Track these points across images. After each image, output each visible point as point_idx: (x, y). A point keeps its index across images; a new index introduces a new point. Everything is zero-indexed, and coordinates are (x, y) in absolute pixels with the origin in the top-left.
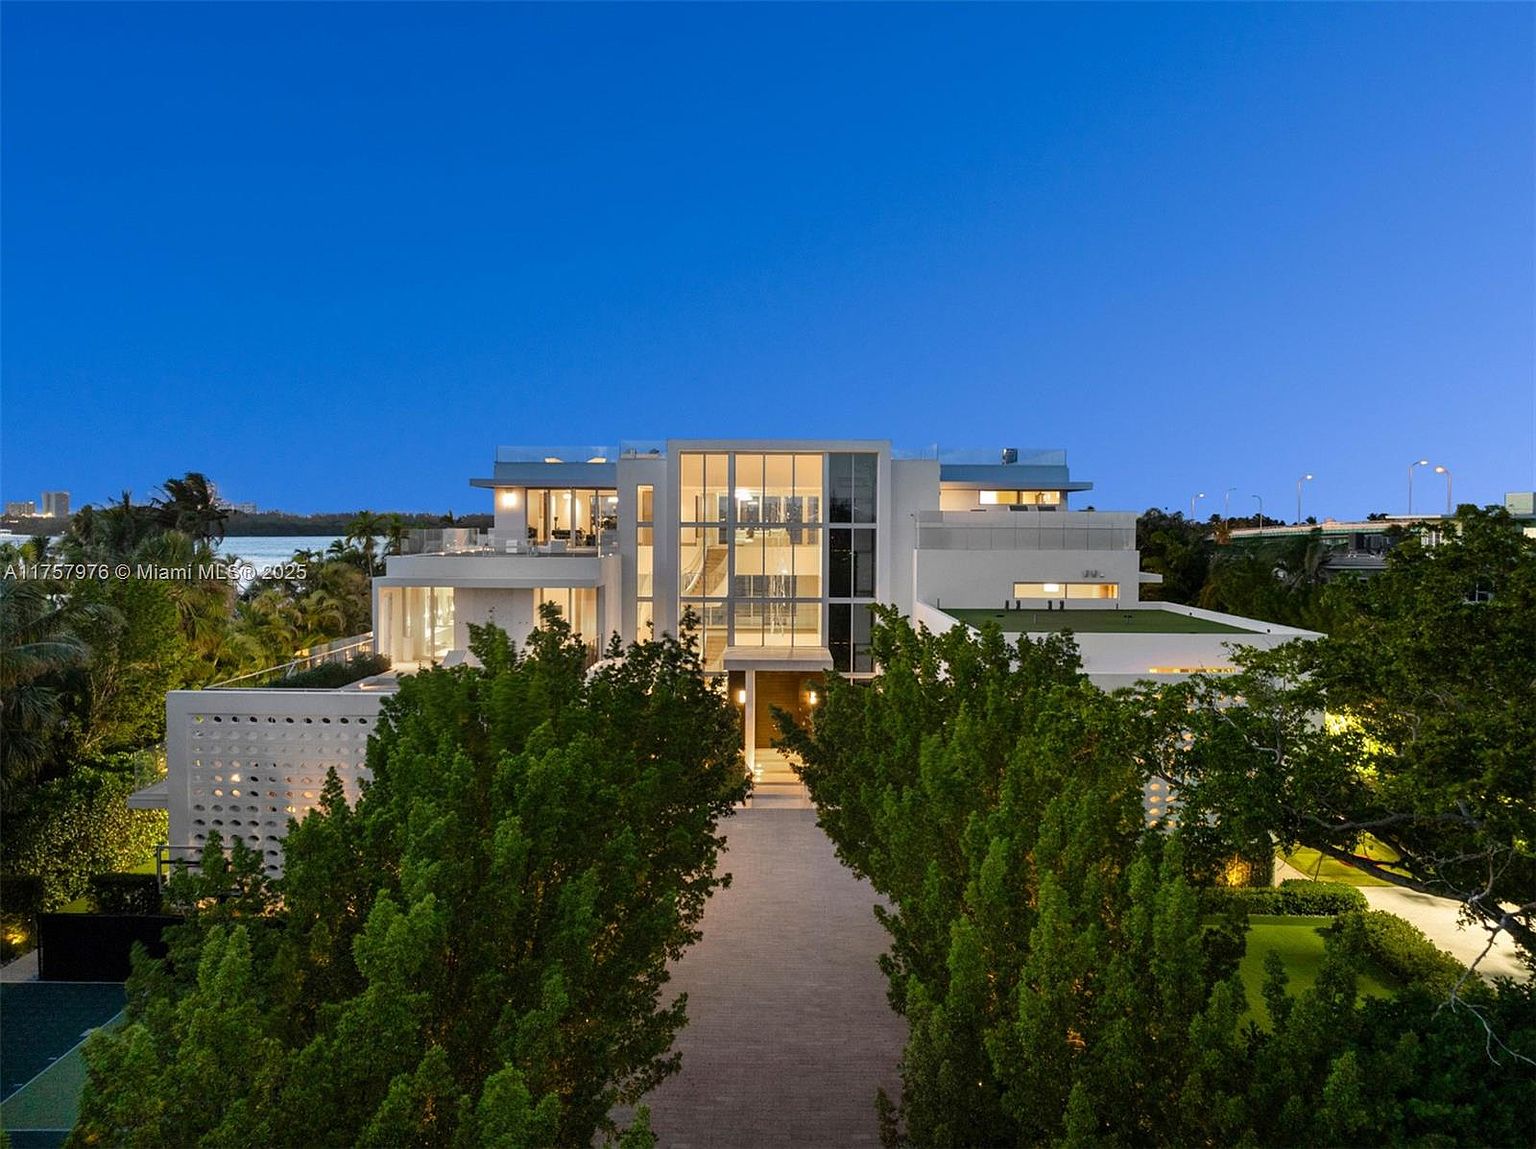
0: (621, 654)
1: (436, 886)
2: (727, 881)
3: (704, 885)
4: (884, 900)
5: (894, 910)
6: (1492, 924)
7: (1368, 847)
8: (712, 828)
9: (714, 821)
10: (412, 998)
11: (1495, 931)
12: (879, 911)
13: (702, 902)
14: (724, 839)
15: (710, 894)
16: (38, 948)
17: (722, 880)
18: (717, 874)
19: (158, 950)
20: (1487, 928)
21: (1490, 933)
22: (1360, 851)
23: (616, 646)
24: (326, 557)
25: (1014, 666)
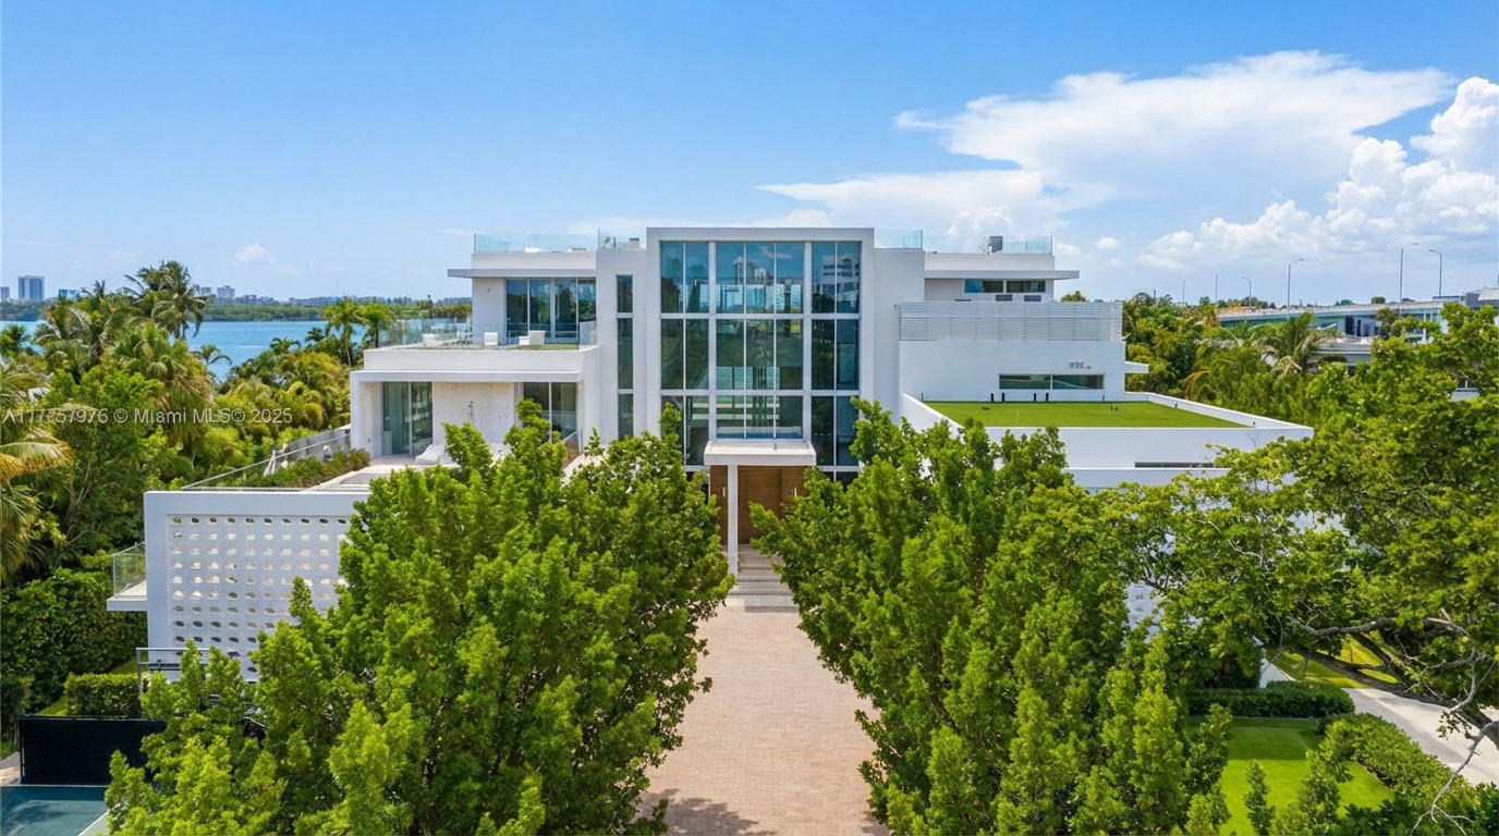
0: (600, 452)
1: (412, 694)
2: (707, 684)
3: (683, 690)
4: (866, 704)
5: (875, 715)
6: (1475, 731)
7: (1352, 652)
8: (693, 630)
9: (694, 624)
10: (389, 808)
11: (1477, 740)
12: (860, 715)
13: (682, 707)
14: (703, 643)
15: (691, 699)
16: (20, 750)
17: (702, 684)
18: (698, 678)
19: (136, 759)
20: (1468, 736)
21: (1471, 742)
22: (1344, 656)
23: (595, 445)
24: (304, 345)
25: (998, 465)
